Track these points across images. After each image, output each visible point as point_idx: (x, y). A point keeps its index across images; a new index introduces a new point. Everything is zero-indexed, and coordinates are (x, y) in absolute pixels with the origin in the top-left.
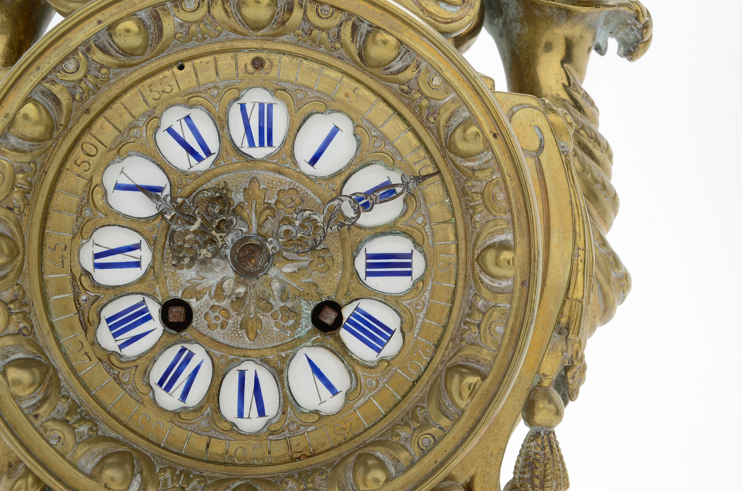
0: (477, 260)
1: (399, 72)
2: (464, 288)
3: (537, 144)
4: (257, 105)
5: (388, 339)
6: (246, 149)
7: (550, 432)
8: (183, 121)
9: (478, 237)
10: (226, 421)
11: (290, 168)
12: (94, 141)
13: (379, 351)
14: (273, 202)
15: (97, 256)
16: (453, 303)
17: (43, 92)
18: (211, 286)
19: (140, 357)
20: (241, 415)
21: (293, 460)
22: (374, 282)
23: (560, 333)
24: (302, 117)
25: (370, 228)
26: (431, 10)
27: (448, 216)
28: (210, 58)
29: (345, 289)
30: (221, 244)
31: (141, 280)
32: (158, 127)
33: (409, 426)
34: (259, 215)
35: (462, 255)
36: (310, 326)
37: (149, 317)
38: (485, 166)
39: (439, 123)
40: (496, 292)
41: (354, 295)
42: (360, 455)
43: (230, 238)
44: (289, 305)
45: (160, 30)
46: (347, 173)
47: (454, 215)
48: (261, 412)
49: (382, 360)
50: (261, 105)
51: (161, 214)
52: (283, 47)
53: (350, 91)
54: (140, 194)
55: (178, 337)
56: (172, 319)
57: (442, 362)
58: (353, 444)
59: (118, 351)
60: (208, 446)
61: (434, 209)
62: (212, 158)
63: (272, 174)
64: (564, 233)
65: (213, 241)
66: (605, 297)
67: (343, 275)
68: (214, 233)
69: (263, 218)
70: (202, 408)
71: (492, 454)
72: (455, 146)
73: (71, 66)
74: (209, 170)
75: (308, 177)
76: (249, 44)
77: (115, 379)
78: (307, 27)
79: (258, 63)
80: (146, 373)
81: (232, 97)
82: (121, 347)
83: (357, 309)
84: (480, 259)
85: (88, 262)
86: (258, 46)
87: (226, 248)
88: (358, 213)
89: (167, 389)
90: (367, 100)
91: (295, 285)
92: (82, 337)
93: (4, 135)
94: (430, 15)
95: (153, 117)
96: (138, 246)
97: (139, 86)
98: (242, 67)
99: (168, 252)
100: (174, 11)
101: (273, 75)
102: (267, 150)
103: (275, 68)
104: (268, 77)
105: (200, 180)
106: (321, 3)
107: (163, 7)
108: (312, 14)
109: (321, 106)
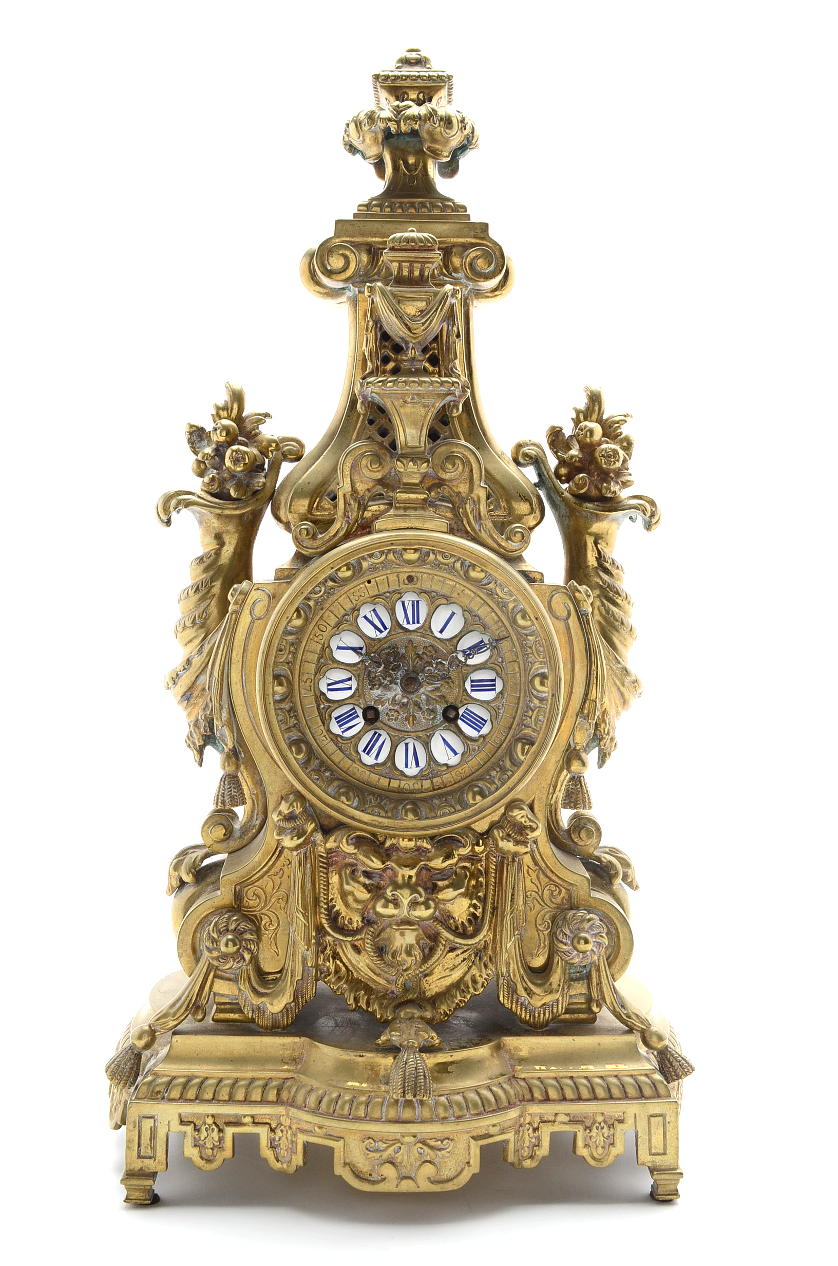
0: (530, 682)
1: (486, 584)
2: (524, 697)
3: (566, 613)
4: (411, 602)
5: (484, 725)
6: (405, 625)
7: (581, 777)
8: (372, 612)
9: (530, 670)
10: (399, 770)
11: (429, 635)
12: (324, 624)
13: (479, 731)
14: (421, 653)
15: (329, 685)
16: (518, 705)
17: (303, 604)
18: (389, 699)
19: (353, 737)
20: (407, 766)
21: (434, 790)
22: (475, 695)
23: (585, 719)
24: (435, 607)
25: (473, 666)
26: (503, 544)
27: (515, 658)
28: (385, 577)
29: (460, 699)
30: (394, 677)
31: (352, 697)
32: (359, 615)
33: (495, 770)
34: (413, 661)
35: (523, 679)
36: (442, 719)
37: (358, 716)
38: (532, 634)
39: (508, 610)
40: (542, 700)
41: (466, 702)
42: (470, 786)
43: (400, 674)
44: (431, 707)
45: (361, 568)
46: (460, 636)
47: (518, 658)
48: (417, 764)
49: (481, 736)
50: (413, 602)
51: (362, 661)
52: (424, 571)
53: (460, 592)
54: (351, 651)
55: (372, 726)
56: (369, 717)
57: (513, 736)
58: (466, 781)
59: (341, 734)
60: (389, 783)
61: (507, 655)
62: (388, 630)
63: (419, 638)
64: (582, 663)
65: (390, 676)
66: (622, 695)
67: (459, 691)
68: (391, 671)
69: (416, 662)
70: (386, 763)
71: (544, 787)
72: (517, 622)
73: (318, 590)
74: (386, 637)
75: (438, 639)
76: (406, 569)
77: (340, 749)
78: (437, 563)
79: (410, 579)
80: (356, 746)
81: (397, 597)
82: (343, 732)
83: (467, 709)
84: (532, 681)
85: (324, 688)
86: (410, 570)
87: (397, 679)
88: (466, 659)
89: (368, 754)
90: (470, 596)
91: (434, 697)
92: (322, 728)
93: (286, 628)
94: (503, 548)
95: (356, 609)
96: (350, 679)
97: (348, 594)
98: (401, 581)
99: (367, 682)
100: (369, 559)
101: (418, 586)
102: (417, 626)
103: (419, 581)
104: (416, 586)
105: (381, 643)
106: (445, 553)
107: (364, 558)
108: (440, 558)
109: (446, 602)
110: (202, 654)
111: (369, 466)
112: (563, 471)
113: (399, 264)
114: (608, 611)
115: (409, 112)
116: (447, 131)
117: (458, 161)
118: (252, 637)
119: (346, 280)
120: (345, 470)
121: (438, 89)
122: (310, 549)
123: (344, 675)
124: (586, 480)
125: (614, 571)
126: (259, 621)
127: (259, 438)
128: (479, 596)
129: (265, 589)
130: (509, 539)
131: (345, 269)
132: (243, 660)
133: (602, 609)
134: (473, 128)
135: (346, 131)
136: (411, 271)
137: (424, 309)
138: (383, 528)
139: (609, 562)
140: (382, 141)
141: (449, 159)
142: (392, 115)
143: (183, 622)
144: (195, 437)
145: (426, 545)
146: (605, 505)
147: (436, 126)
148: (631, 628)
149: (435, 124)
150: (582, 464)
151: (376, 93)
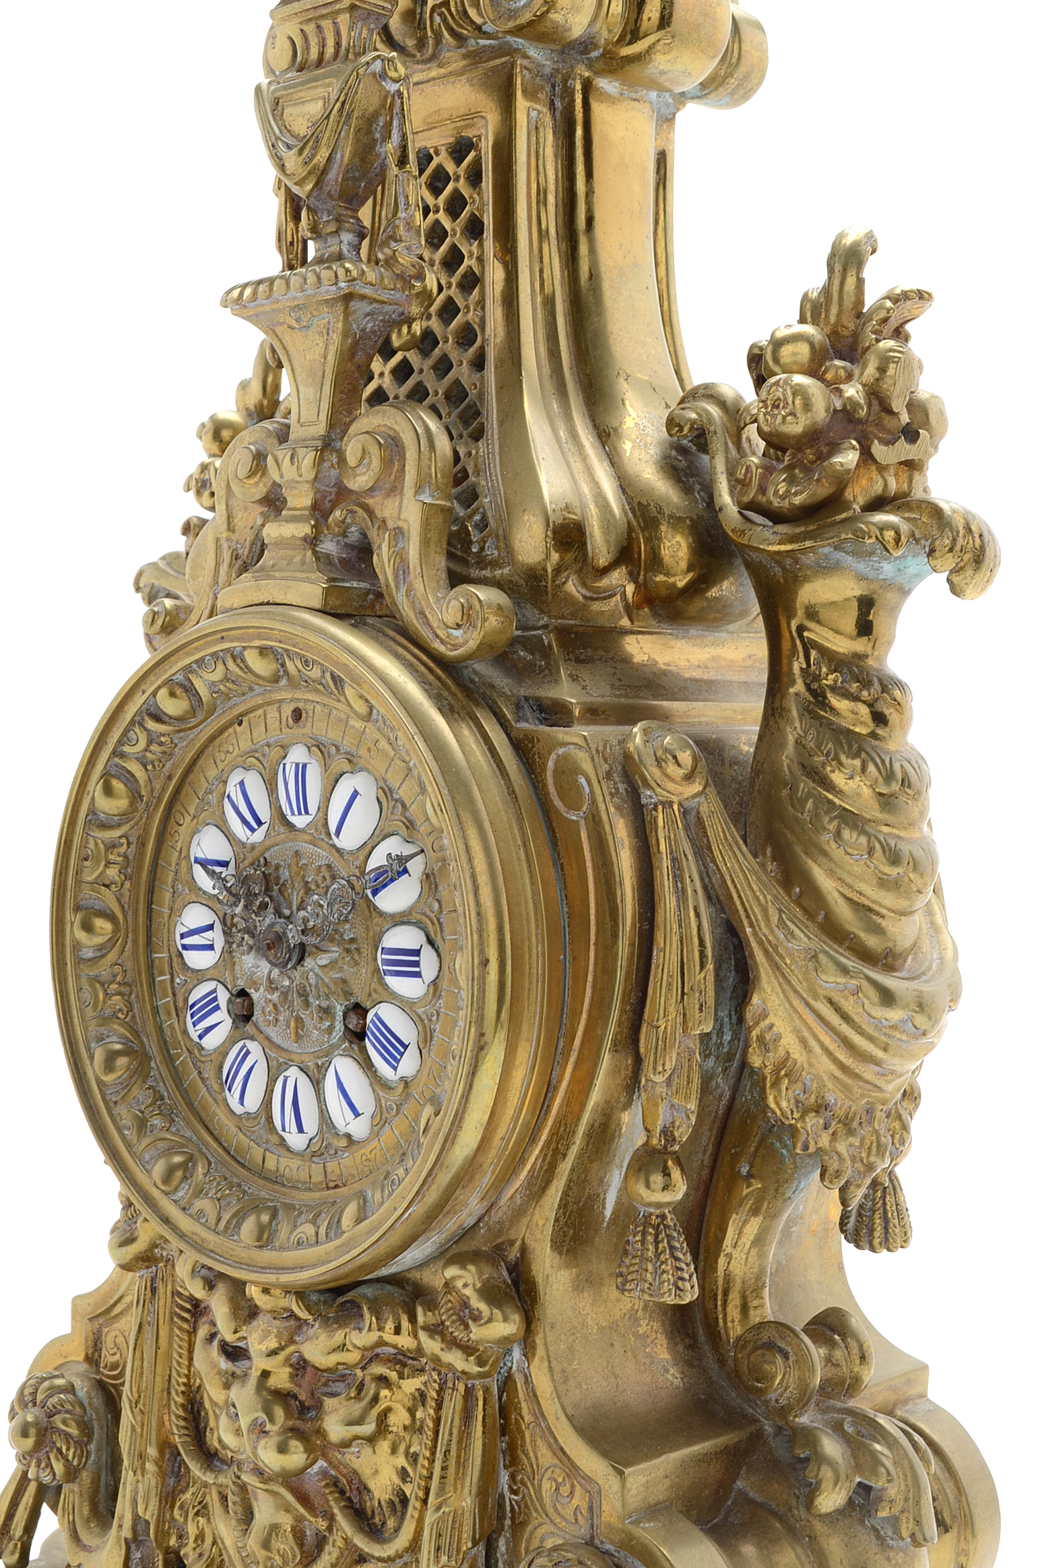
4: (294, 768)
5: (402, 1054)
6: (291, 818)
8: (239, 788)
11: (324, 840)
12: (181, 809)
13: (396, 1069)
14: (310, 880)
15: (184, 936)
17: (117, 766)
20: (283, 1127)
21: (328, 1188)
24: (332, 778)
25: (389, 915)
26: (440, 634)
28: (260, 712)
29: (368, 989)
31: (215, 965)
32: (225, 793)
36: (342, 1033)
37: (220, 1008)
41: (376, 997)
43: (267, 923)
44: (324, 1004)
46: (369, 847)
48: (301, 1130)
49: (399, 1081)
50: (297, 765)
53: (371, 745)
55: (241, 1032)
56: (238, 1010)
59: (198, 1041)
60: (264, 1159)
61: (445, 893)
62: (264, 827)
63: (311, 847)
67: (368, 971)
68: (253, 916)
70: (257, 1115)
73: (132, 735)
74: (263, 842)
75: (336, 848)
76: (284, 695)
77: (198, 1073)
79: (297, 715)
80: (220, 1070)
81: (277, 756)
82: (200, 1038)
83: (378, 1017)
85: (179, 942)
90: (387, 756)
91: (328, 981)
92: (177, 1025)
93: (92, 812)
94: (440, 641)
95: (222, 784)
96: (210, 927)
98: (284, 720)
100: (199, 672)
101: (309, 728)
102: (304, 819)
103: (310, 720)
104: (305, 731)
105: (254, 854)
106: (302, 654)
108: (298, 664)
109: (349, 767)
123: (205, 917)
128: (401, 757)
130: (444, 619)
137: (319, 117)
146: (790, 531)
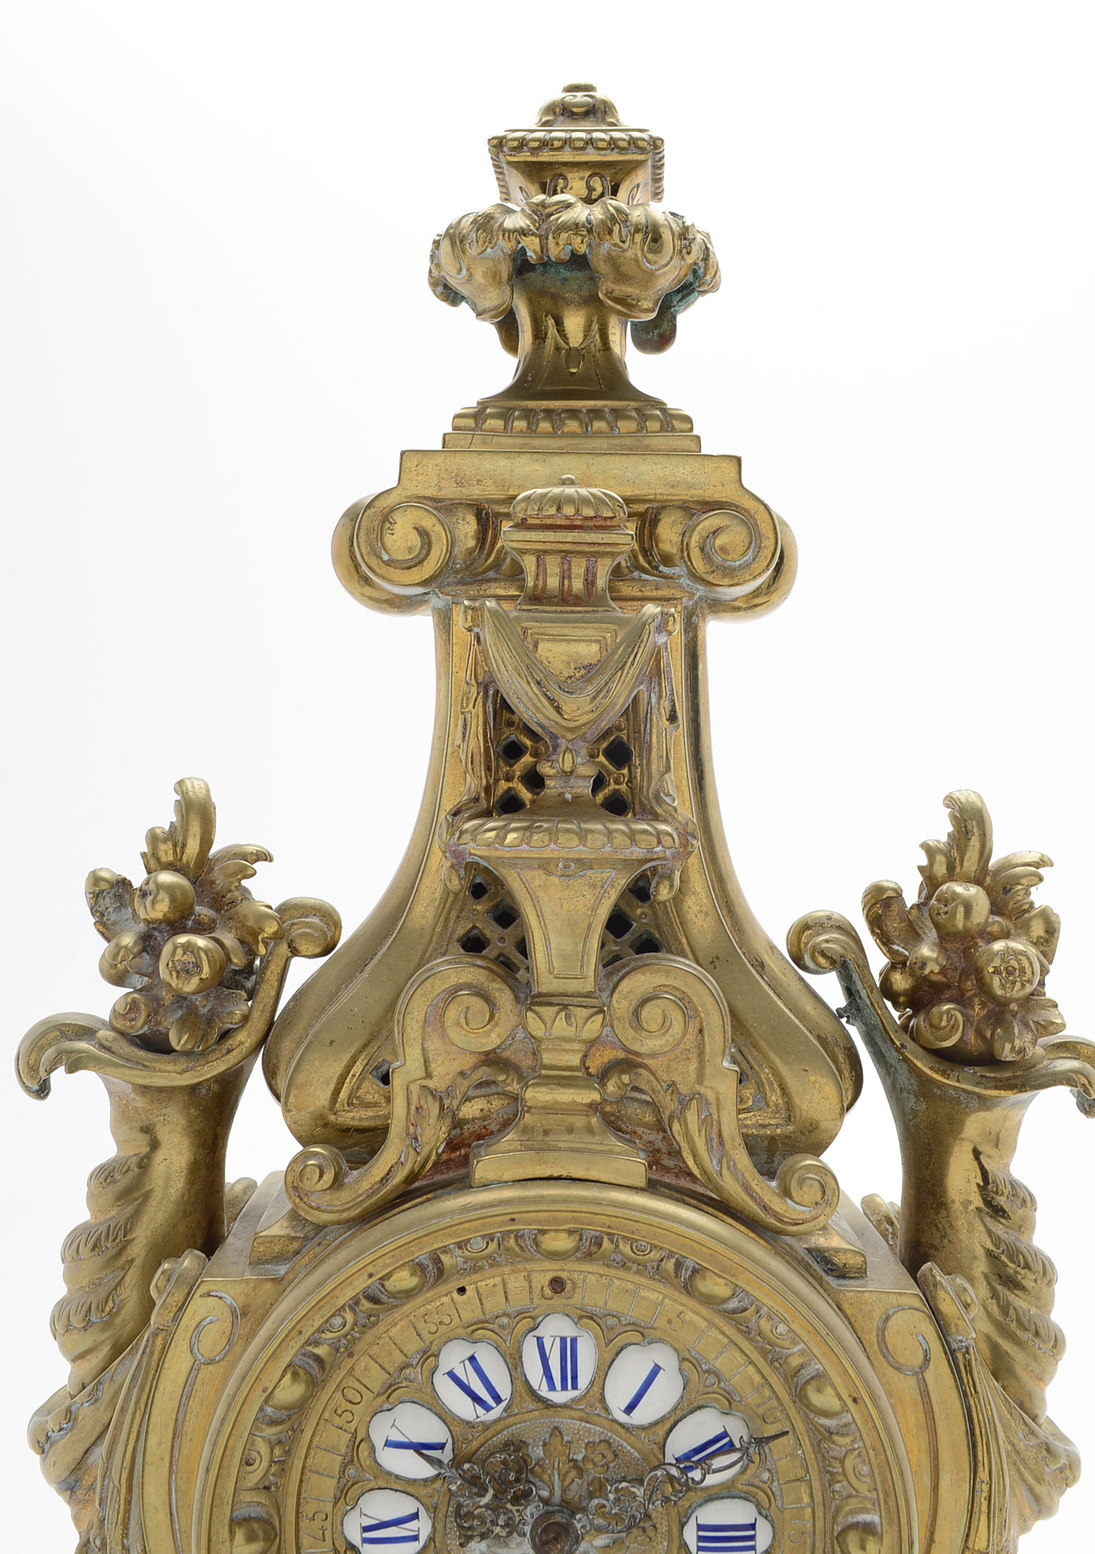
0: (837, 1538)
3: (921, 1356)
4: (558, 1340)
6: (544, 1392)
8: (467, 1362)
9: (838, 1510)
11: (599, 1416)
12: (357, 1385)
14: (580, 1457)
15: (366, 1529)
17: (304, 1355)
24: (614, 1351)
25: (702, 1489)
27: (800, 1473)
28: (498, 1280)
30: (517, 1519)
32: (436, 1367)
34: (563, 1478)
35: (819, 1524)
38: (844, 1430)
39: (787, 1369)
43: (531, 1511)
45: (441, 1268)
46: (672, 1421)
47: (808, 1472)
50: (563, 1340)
51: (439, 1476)
52: (589, 1271)
53: (673, 1317)
61: (783, 1464)
62: (503, 1405)
63: (578, 1423)
64: (957, 1474)
65: (508, 1515)
66: (1037, 1497)
67: (669, 1548)
68: (509, 1506)
69: (568, 1479)
72: (808, 1400)
73: (337, 1321)
74: (499, 1419)
75: (622, 1425)
76: (546, 1267)
78: (619, 1258)
79: (557, 1285)
81: (526, 1327)
84: (841, 1537)
85: (355, 1536)
86: (557, 1268)
87: (524, 1524)
90: (695, 1328)
93: (261, 1409)
94: (775, 1215)
95: (430, 1355)
96: (415, 1516)
97: (411, 1317)
98: (537, 1291)
99: (452, 1525)
100: (458, 1252)
101: (577, 1299)
102: (570, 1394)
103: (579, 1290)
104: (570, 1302)
105: (489, 1434)
106: (637, 1240)
107: (445, 1250)
108: (625, 1248)
109: (638, 1337)
110: (98, 1404)
111: (463, 1021)
112: (900, 982)
113: (538, 557)
114: (1005, 1309)
115: (565, 217)
116: (649, 256)
117: (674, 318)
118: (194, 1404)
119: (425, 583)
120: (408, 1030)
121: (629, 168)
122: (325, 1211)
123: (401, 1505)
124: (956, 1020)
125: (1016, 1213)
126: (211, 1368)
127: (243, 908)
128: (717, 1328)
129: (223, 1295)
130: (786, 1193)
131: (419, 561)
132: (172, 1457)
133: (993, 1306)
134: (707, 248)
135: (432, 257)
136: (566, 575)
137: (594, 661)
138: (491, 1176)
139: (1006, 1192)
140: (510, 279)
141: (654, 315)
142: (528, 222)
143: (65, 1314)
144: (107, 899)
145: (593, 1224)
146: (998, 1075)
147: (626, 246)
148: (1056, 1340)
149: (624, 242)
150: (945, 976)
151: (501, 177)
